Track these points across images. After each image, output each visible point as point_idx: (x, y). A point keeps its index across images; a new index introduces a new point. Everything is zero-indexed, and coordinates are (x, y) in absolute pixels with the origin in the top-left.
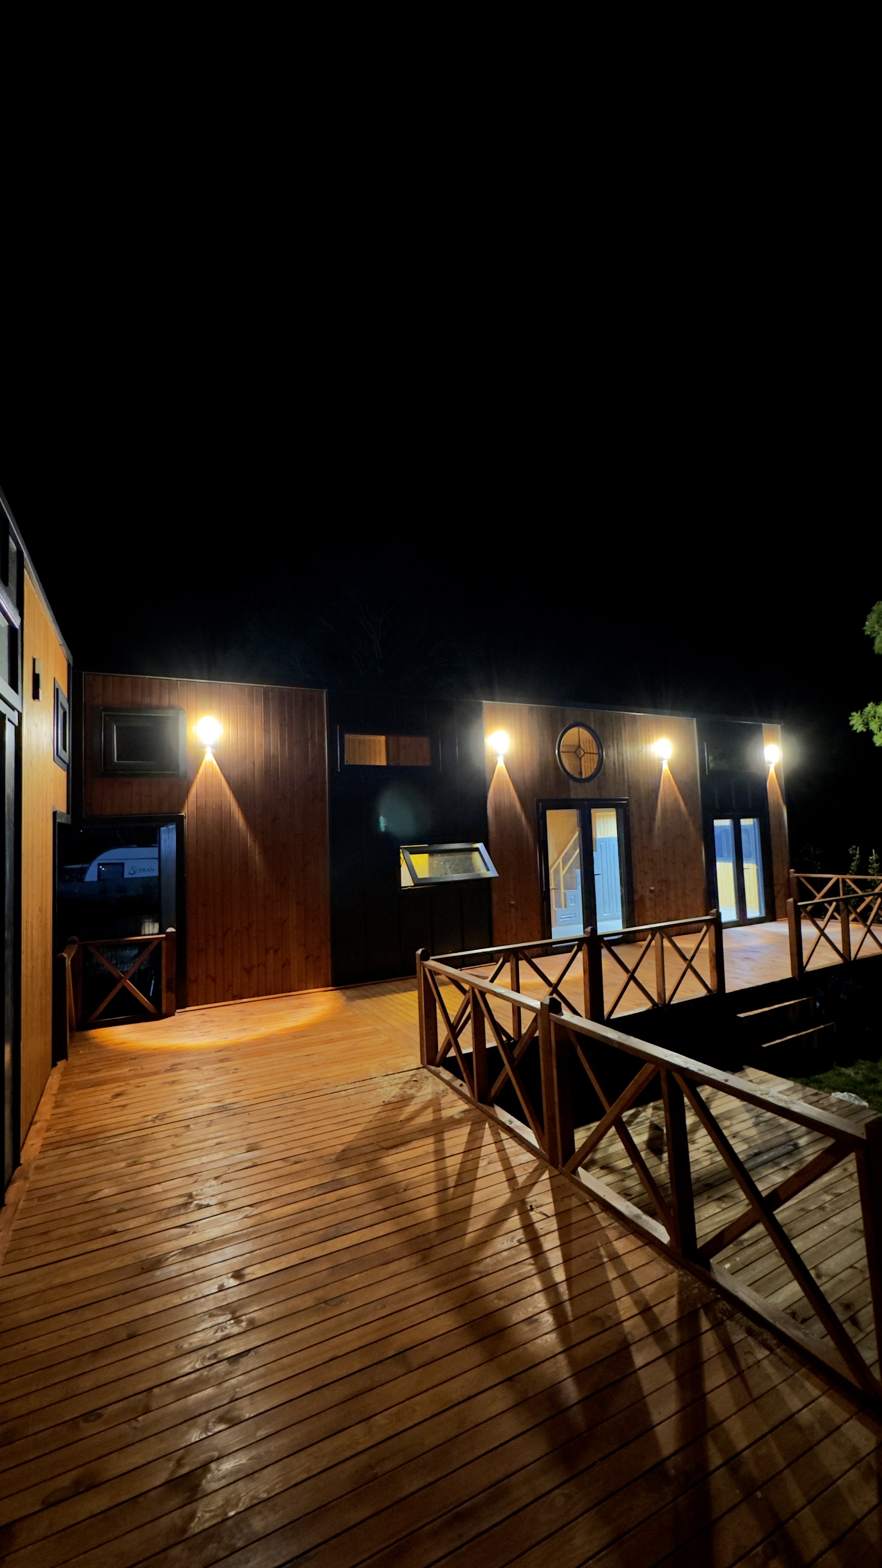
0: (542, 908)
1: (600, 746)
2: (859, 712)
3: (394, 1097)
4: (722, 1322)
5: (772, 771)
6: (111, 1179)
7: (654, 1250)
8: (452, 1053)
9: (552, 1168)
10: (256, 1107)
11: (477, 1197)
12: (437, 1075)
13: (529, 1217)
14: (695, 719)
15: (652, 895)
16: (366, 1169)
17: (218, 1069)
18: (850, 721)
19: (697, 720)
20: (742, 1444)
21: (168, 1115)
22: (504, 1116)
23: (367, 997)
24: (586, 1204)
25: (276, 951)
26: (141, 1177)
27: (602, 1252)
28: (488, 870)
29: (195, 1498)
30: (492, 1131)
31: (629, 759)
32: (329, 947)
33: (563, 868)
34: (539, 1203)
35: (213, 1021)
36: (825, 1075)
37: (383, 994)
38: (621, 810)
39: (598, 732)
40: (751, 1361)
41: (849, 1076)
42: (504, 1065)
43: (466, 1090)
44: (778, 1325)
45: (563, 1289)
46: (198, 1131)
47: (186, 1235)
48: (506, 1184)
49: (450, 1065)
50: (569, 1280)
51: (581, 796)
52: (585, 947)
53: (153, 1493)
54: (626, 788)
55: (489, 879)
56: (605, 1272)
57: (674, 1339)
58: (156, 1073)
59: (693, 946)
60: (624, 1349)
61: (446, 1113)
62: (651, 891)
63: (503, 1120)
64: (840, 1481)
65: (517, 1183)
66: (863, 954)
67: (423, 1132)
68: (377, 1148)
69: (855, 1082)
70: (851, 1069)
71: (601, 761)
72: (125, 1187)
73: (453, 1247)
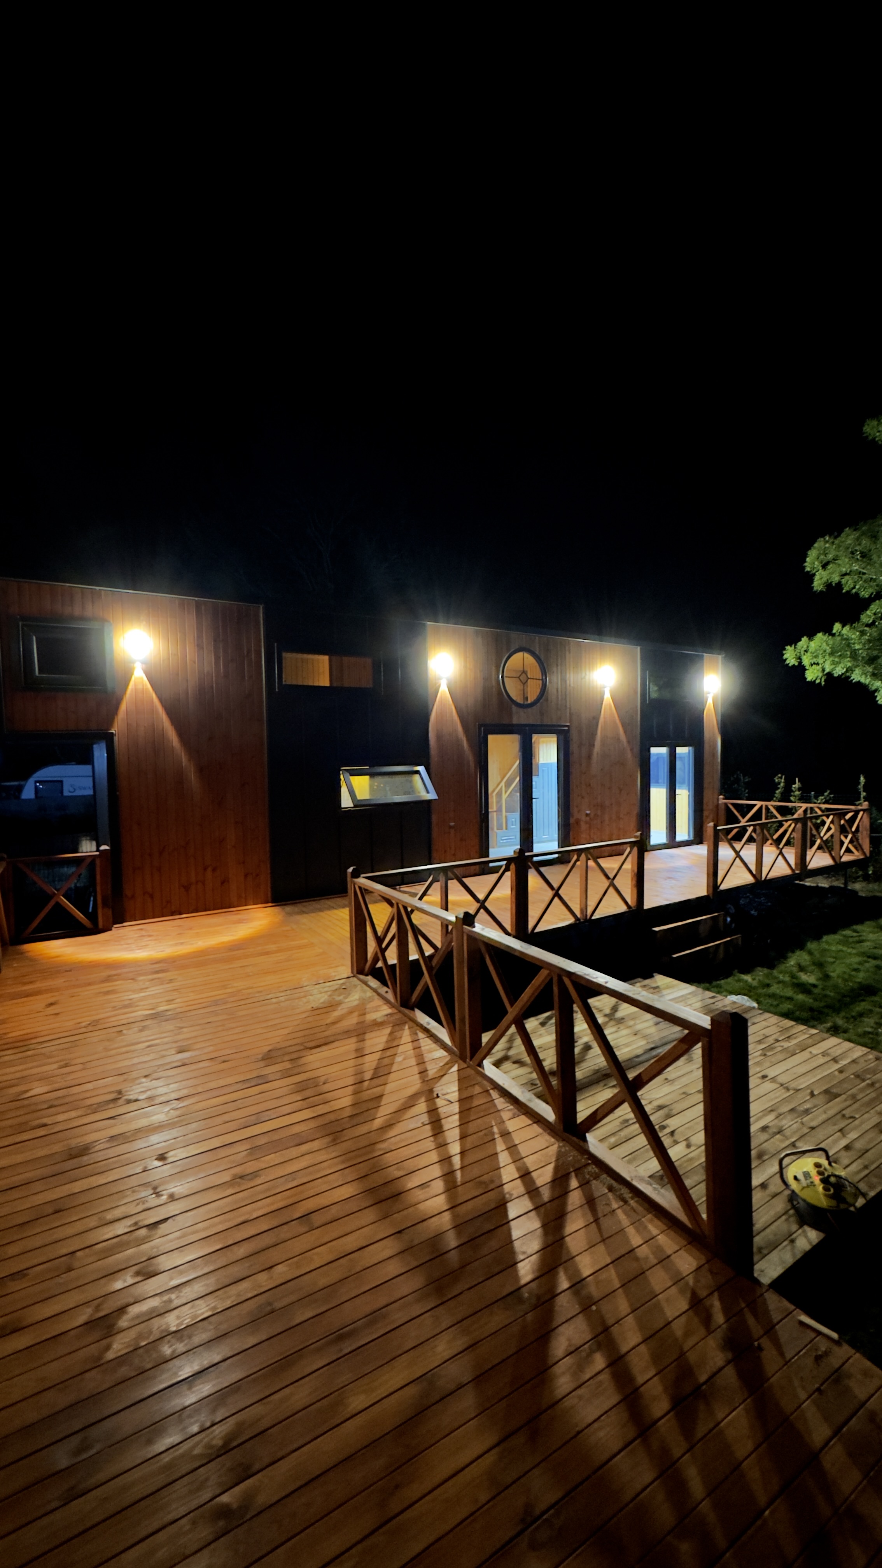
0: (481, 829)
1: (544, 672)
2: (793, 646)
3: (322, 1003)
4: (588, 1182)
5: (710, 702)
6: (43, 1078)
7: (541, 1127)
8: (380, 964)
9: (461, 1062)
10: (188, 1014)
11: (389, 1088)
12: (366, 983)
13: (435, 1104)
14: (639, 648)
15: (588, 818)
16: (290, 1066)
17: (153, 980)
18: (783, 655)
19: (641, 649)
20: (586, 1272)
21: (101, 1021)
22: (423, 1018)
23: (303, 912)
24: (487, 1091)
25: (214, 870)
26: (72, 1076)
27: (495, 1130)
28: (428, 792)
29: (111, 1334)
30: (411, 1031)
31: (572, 685)
32: (269, 866)
33: (506, 792)
34: (444, 1092)
35: (150, 936)
36: (726, 980)
37: (321, 910)
38: (562, 737)
39: (542, 657)
40: (607, 1210)
41: (746, 981)
42: (423, 974)
43: (390, 996)
44: (635, 1183)
45: (457, 1161)
46: (131, 1035)
47: (115, 1125)
48: (418, 1076)
49: (377, 974)
50: (462, 1153)
51: (523, 721)
52: (513, 866)
53: (72, 1333)
54: (568, 715)
55: (429, 802)
56: (495, 1145)
57: (546, 1194)
58: (90, 984)
59: (616, 866)
60: (502, 1206)
61: (371, 1017)
62: (587, 815)
63: (422, 1022)
64: (660, 1296)
65: (427, 1076)
66: (773, 874)
67: (347, 1033)
68: (302, 1047)
69: (750, 987)
70: (749, 975)
71: (544, 686)
72: (57, 1086)
73: (363, 1129)
